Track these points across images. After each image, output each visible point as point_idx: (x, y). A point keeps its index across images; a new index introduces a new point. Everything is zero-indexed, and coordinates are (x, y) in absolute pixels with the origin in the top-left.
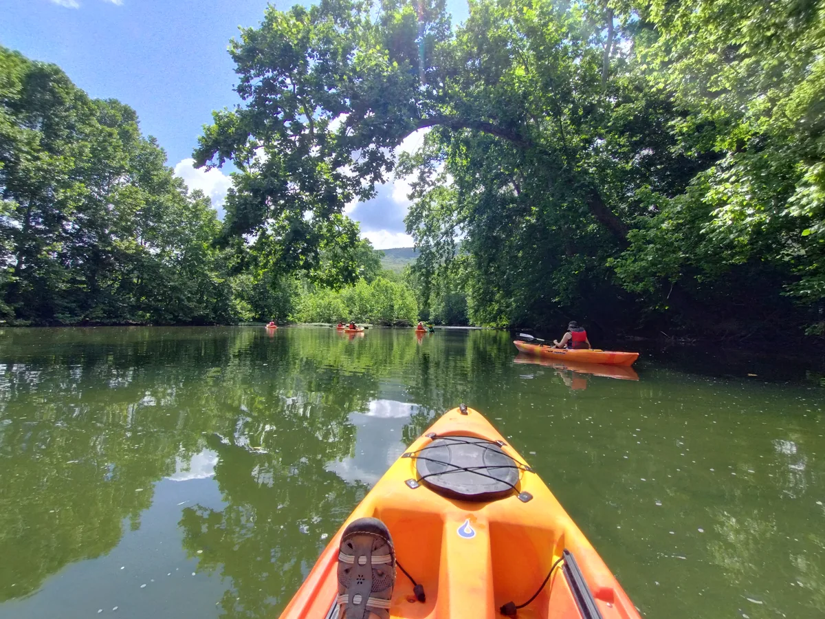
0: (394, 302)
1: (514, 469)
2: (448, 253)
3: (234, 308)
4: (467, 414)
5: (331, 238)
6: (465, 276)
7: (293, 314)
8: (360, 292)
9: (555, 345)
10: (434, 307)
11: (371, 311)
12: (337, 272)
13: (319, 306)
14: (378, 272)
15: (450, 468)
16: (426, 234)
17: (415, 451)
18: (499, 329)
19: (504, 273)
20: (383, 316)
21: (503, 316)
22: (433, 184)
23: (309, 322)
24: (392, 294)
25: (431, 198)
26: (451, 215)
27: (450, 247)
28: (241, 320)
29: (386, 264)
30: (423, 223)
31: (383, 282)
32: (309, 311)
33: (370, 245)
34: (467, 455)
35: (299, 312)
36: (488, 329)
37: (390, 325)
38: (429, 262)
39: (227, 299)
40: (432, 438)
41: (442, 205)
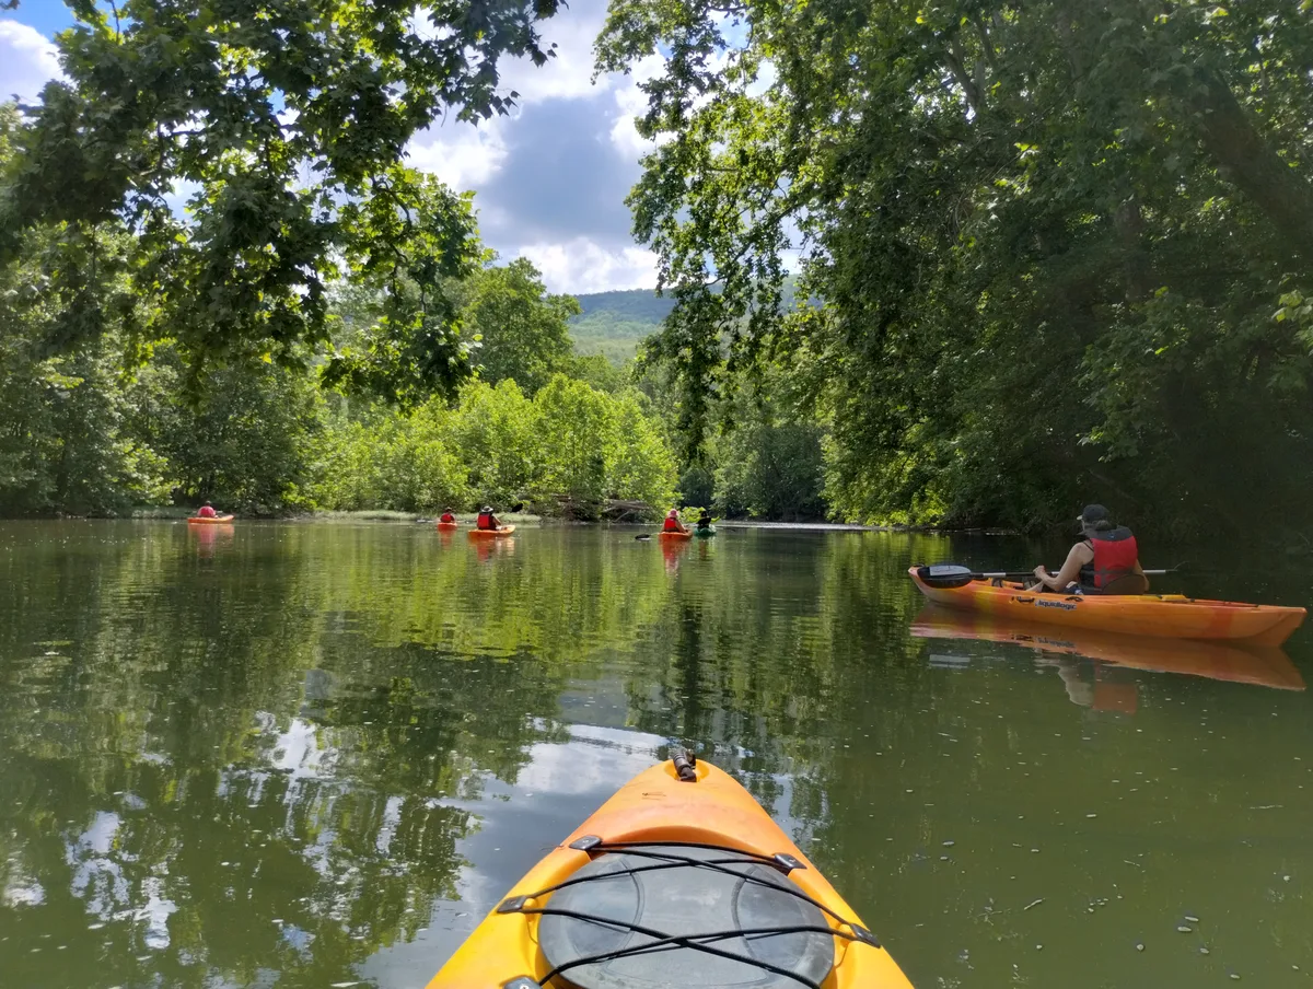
0: (605, 449)
1: (820, 936)
2: (762, 299)
3: (115, 463)
4: (693, 779)
5: (383, 244)
6: (815, 371)
7: (301, 485)
8: (504, 420)
9: (1038, 581)
10: (728, 464)
11: (536, 476)
12: (406, 352)
13: (380, 460)
14: (557, 362)
15: (638, 939)
16: (693, 241)
17: (534, 891)
18: (917, 530)
19: (933, 360)
20: (571, 492)
21: (929, 492)
22: (713, 86)
23: (349, 510)
24: (596, 425)
25: (707, 129)
26: (770, 183)
27: (766, 282)
28: (141, 504)
29: (582, 337)
30: (686, 207)
31: (573, 390)
32: (347, 475)
33: (534, 280)
34: (689, 898)
35: (320, 477)
36: (885, 530)
37: (591, 519)
38: (703, 328)
39: (96, 438)
40: (588, 850)
41: (742, 152)
